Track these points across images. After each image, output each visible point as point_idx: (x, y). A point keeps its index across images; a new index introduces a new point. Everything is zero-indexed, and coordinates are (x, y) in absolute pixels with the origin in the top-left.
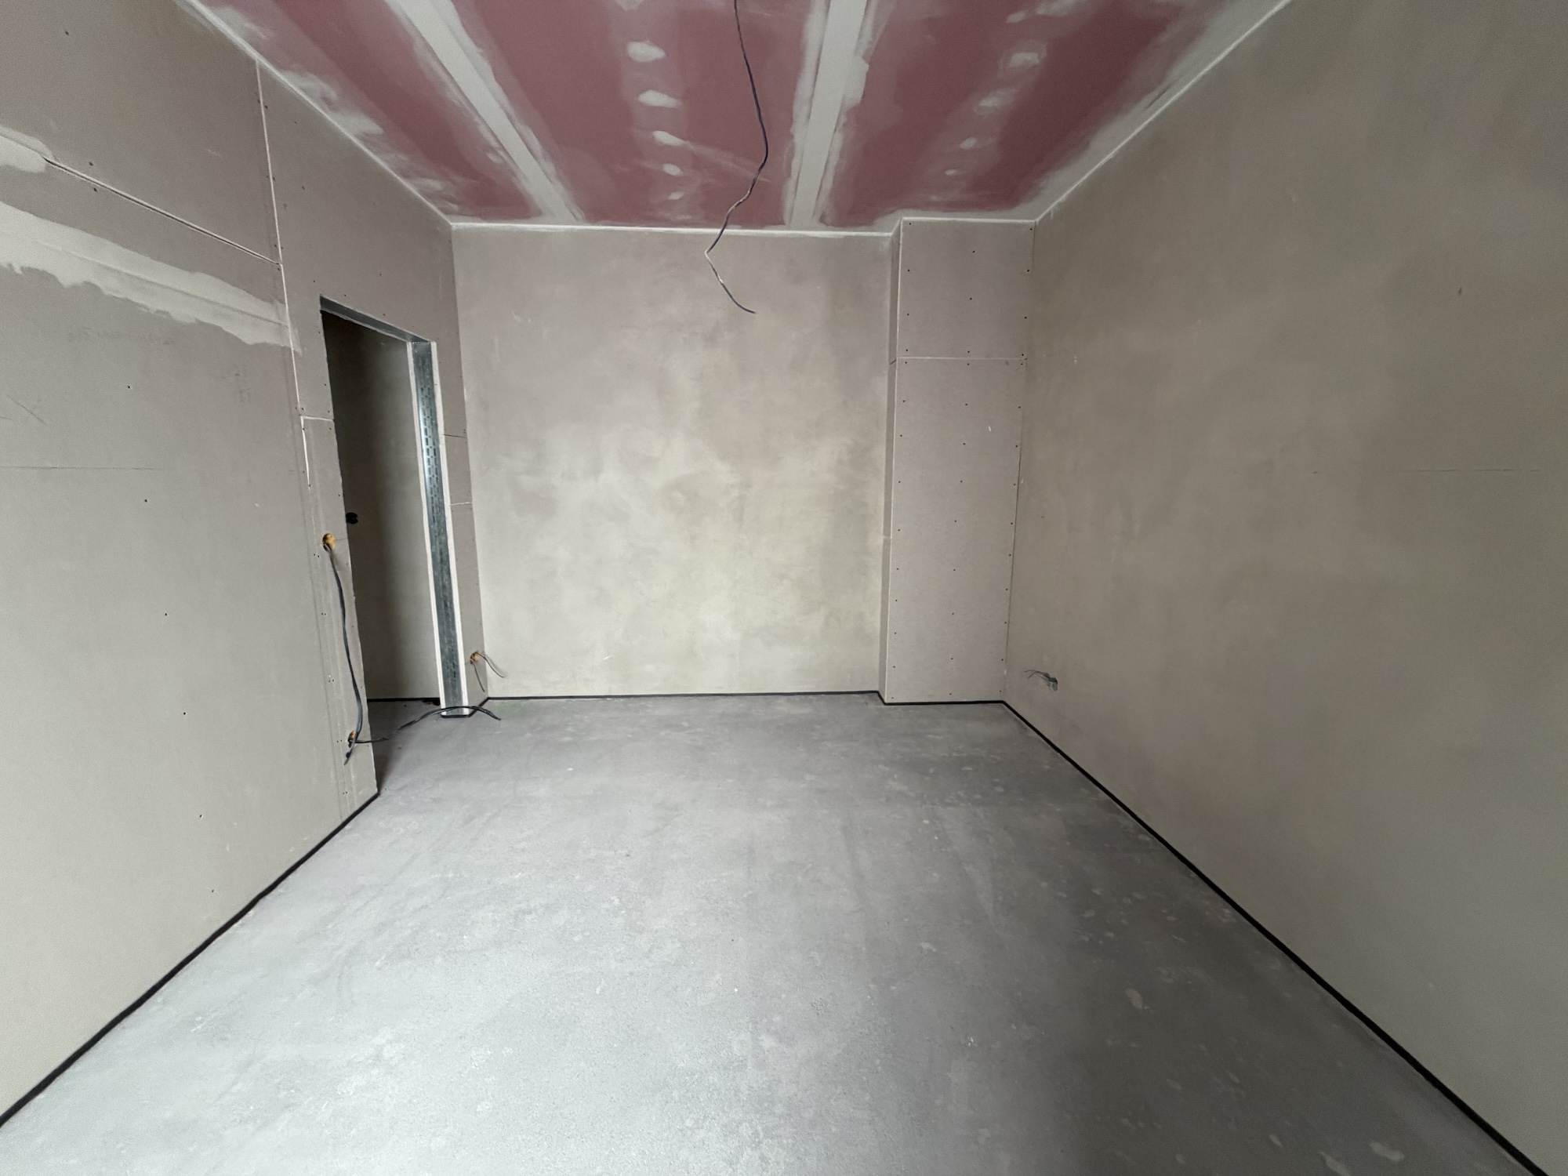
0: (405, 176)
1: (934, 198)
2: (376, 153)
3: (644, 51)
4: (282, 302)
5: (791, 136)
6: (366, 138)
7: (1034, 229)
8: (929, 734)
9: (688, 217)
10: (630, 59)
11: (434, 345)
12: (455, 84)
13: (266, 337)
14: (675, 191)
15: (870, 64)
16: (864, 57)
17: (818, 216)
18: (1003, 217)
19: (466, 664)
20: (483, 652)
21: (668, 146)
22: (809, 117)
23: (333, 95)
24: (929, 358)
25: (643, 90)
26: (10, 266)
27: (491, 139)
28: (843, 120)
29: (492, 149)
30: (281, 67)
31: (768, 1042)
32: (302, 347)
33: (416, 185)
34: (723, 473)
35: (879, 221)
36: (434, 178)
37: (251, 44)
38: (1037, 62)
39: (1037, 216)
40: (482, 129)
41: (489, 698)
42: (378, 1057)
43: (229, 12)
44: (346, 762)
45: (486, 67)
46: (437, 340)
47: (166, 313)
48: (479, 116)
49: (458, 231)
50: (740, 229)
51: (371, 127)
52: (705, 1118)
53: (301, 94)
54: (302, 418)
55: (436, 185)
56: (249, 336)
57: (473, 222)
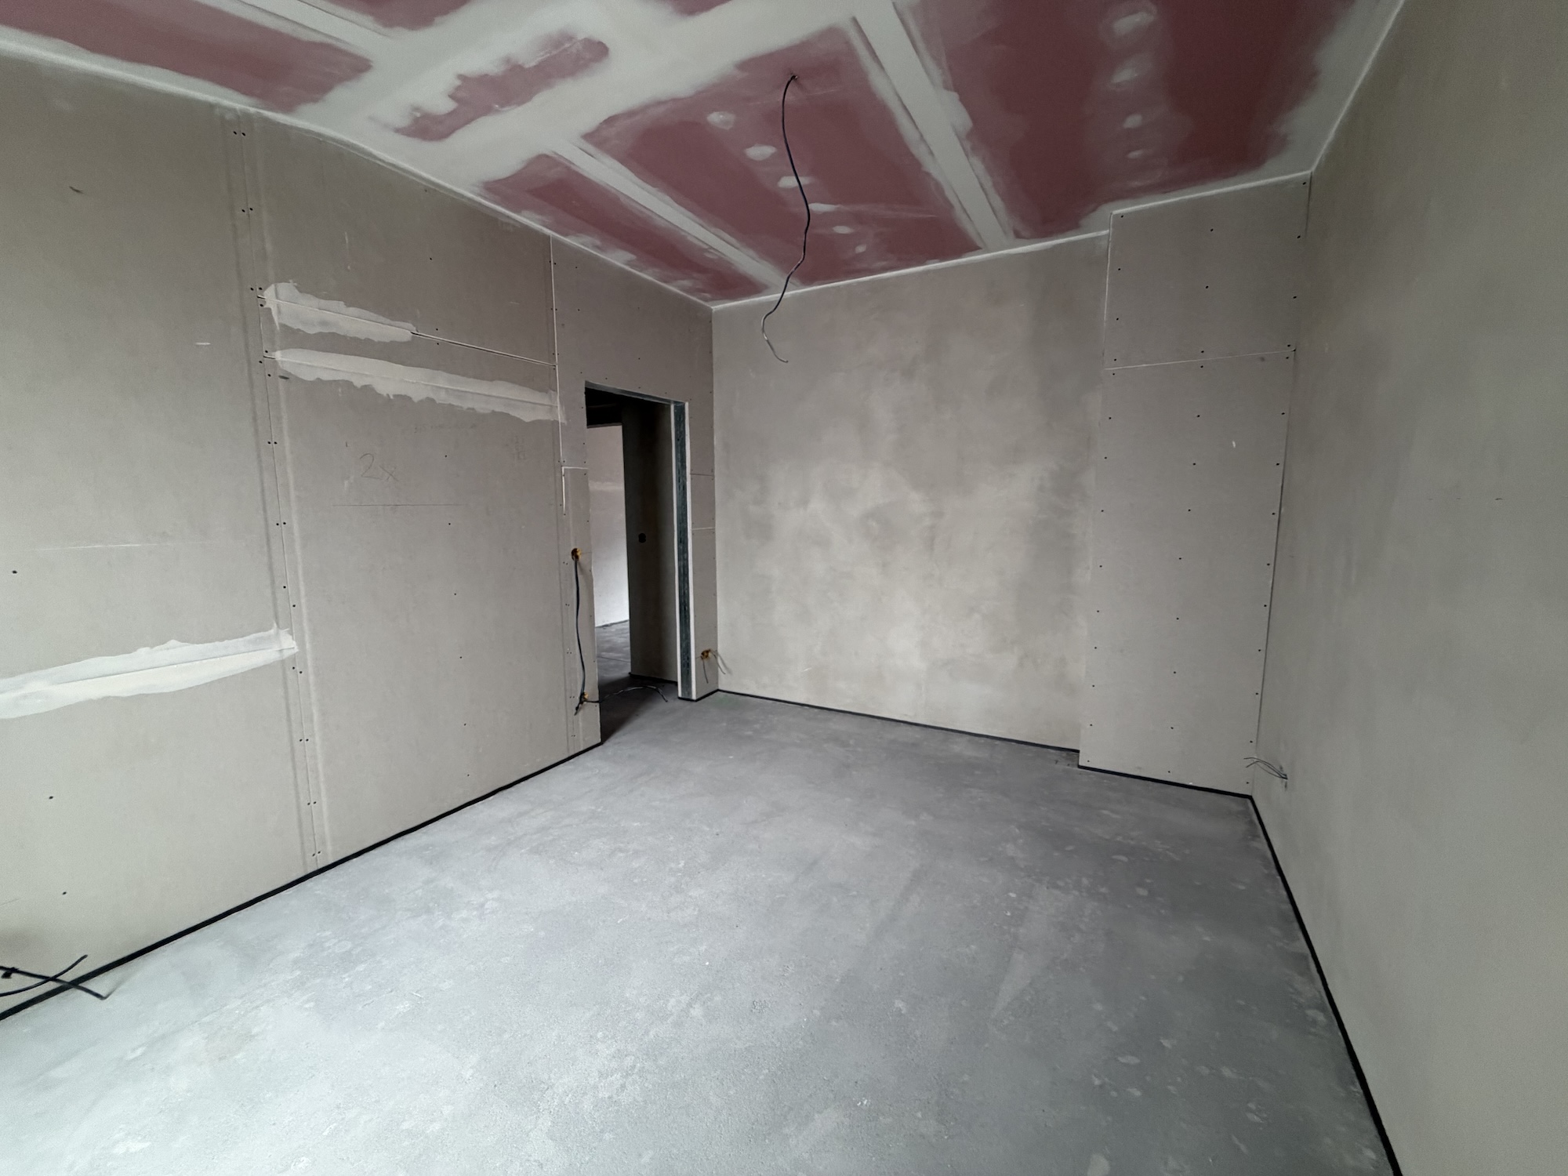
0: (665, 282)
1: (1136, 184)
2: (641, 271)
3: (760, 152)
4: (555, 390)
5: (928, 174)
6: (629, 263)
7: (1309, 183)
8: (1104, 809)
9: (884, 263)
10: (752, 160)
11: (687, 405)
12: (656, 214)
13: (541, 415)
14: (859, 244)
15: (956, 90)
16: (947, 88)
17: (1012, 234)
18: (1250, 181)
19: (696, 658)
20: (717, 651)
21: (825, 214)
22: (931, 153)
23: (598, 243)
24: (1144, 365)
25: (779, 179)
26: (388, 395)
27: (701, 244)
28: (968, 146)
29: (706, 250)
30: (566, 235)
31: (697, 1011)
32: (567, 419)
33: (675, 286)
34: (916, 502)
35: (1083, 222)
36: (683, 279)
37: (544, 226)
38: (1151, 18)
39: (1309, 167)
40: (690, 238)
41: (718, 690)
42: (482, 905)
43: (526, 213)
44: (576, 714)
45: (667, 198)
46: (690, 401)
47: (473, 409)
48: (682, 230)
49: (718, 312)
50: (940, 262)
51: (630, 256)
52: (613, 1037)
53: (583, 247)
54: (563, 468)
55: (687, 283)
56: (527, 416)
57: (724, 303)
